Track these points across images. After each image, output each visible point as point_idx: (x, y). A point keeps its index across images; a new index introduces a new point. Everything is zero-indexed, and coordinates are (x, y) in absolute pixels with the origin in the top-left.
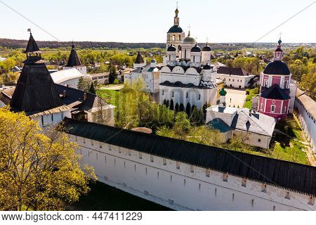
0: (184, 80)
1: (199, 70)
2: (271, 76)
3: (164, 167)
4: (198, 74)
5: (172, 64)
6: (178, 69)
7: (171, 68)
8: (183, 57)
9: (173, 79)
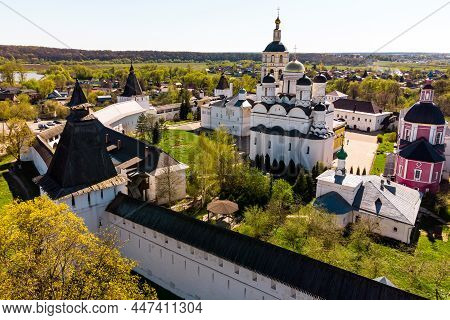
0: (287, 125)
1: (308, 111)
2: (415, 126)
3: (253, 283)
4: (307, 117)
5: (269, 101)
6: (278, 109)
7: (268, 107)
8: (285, 91)
9: (269, 123)
